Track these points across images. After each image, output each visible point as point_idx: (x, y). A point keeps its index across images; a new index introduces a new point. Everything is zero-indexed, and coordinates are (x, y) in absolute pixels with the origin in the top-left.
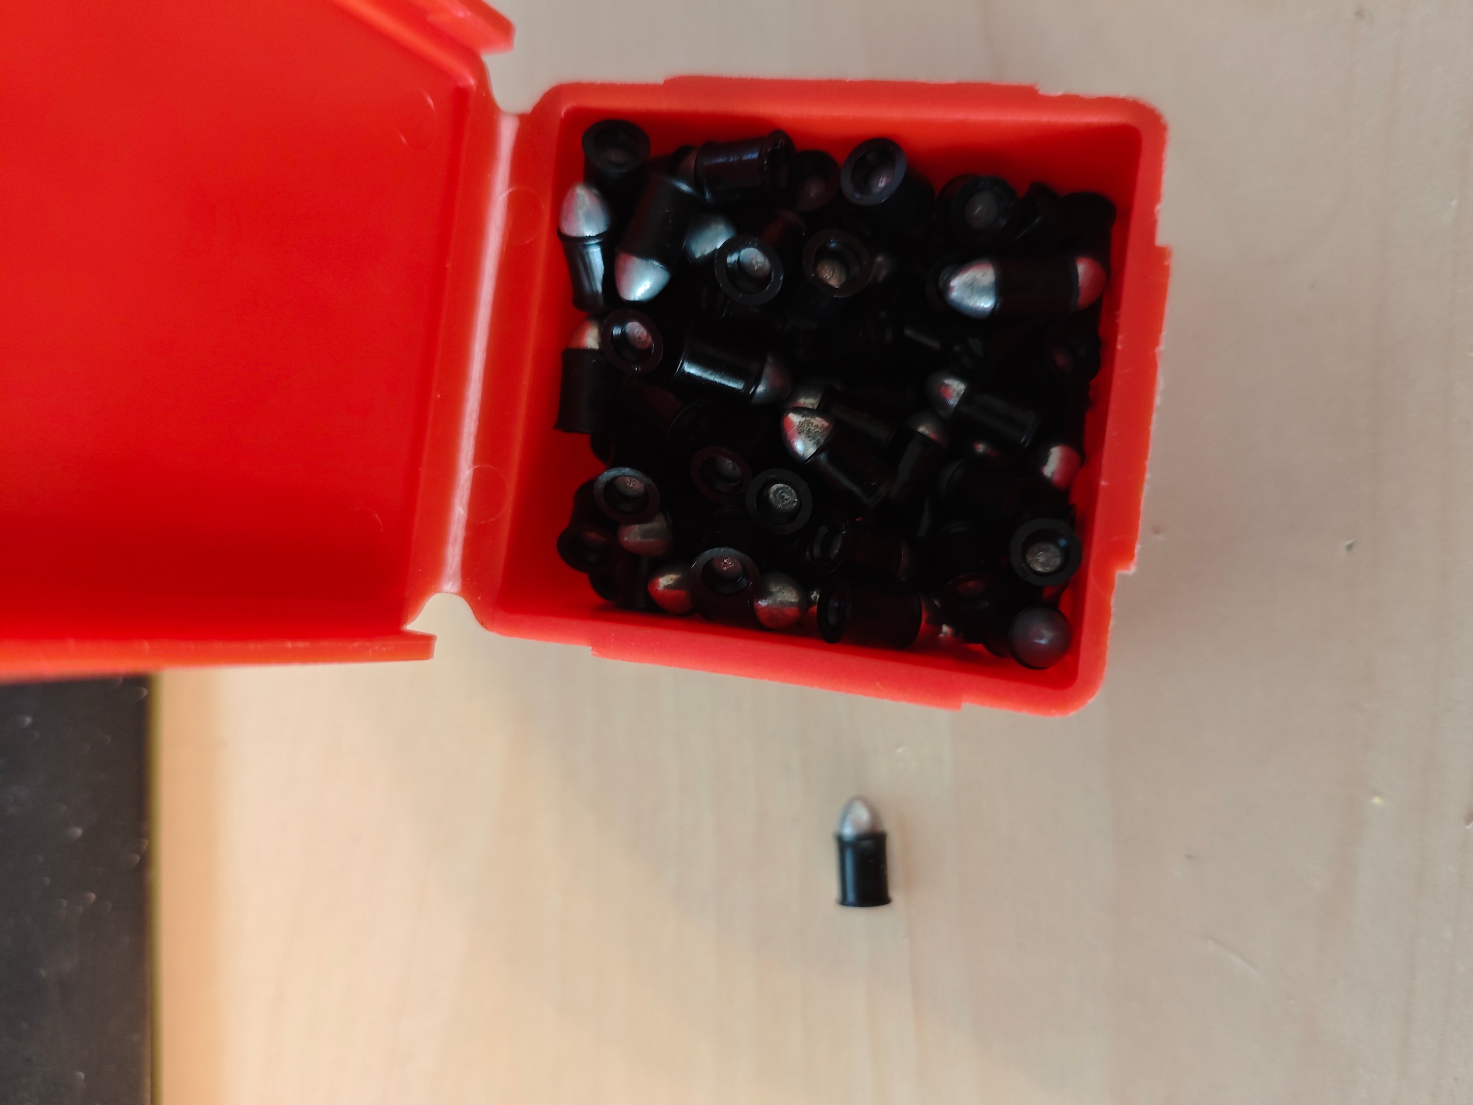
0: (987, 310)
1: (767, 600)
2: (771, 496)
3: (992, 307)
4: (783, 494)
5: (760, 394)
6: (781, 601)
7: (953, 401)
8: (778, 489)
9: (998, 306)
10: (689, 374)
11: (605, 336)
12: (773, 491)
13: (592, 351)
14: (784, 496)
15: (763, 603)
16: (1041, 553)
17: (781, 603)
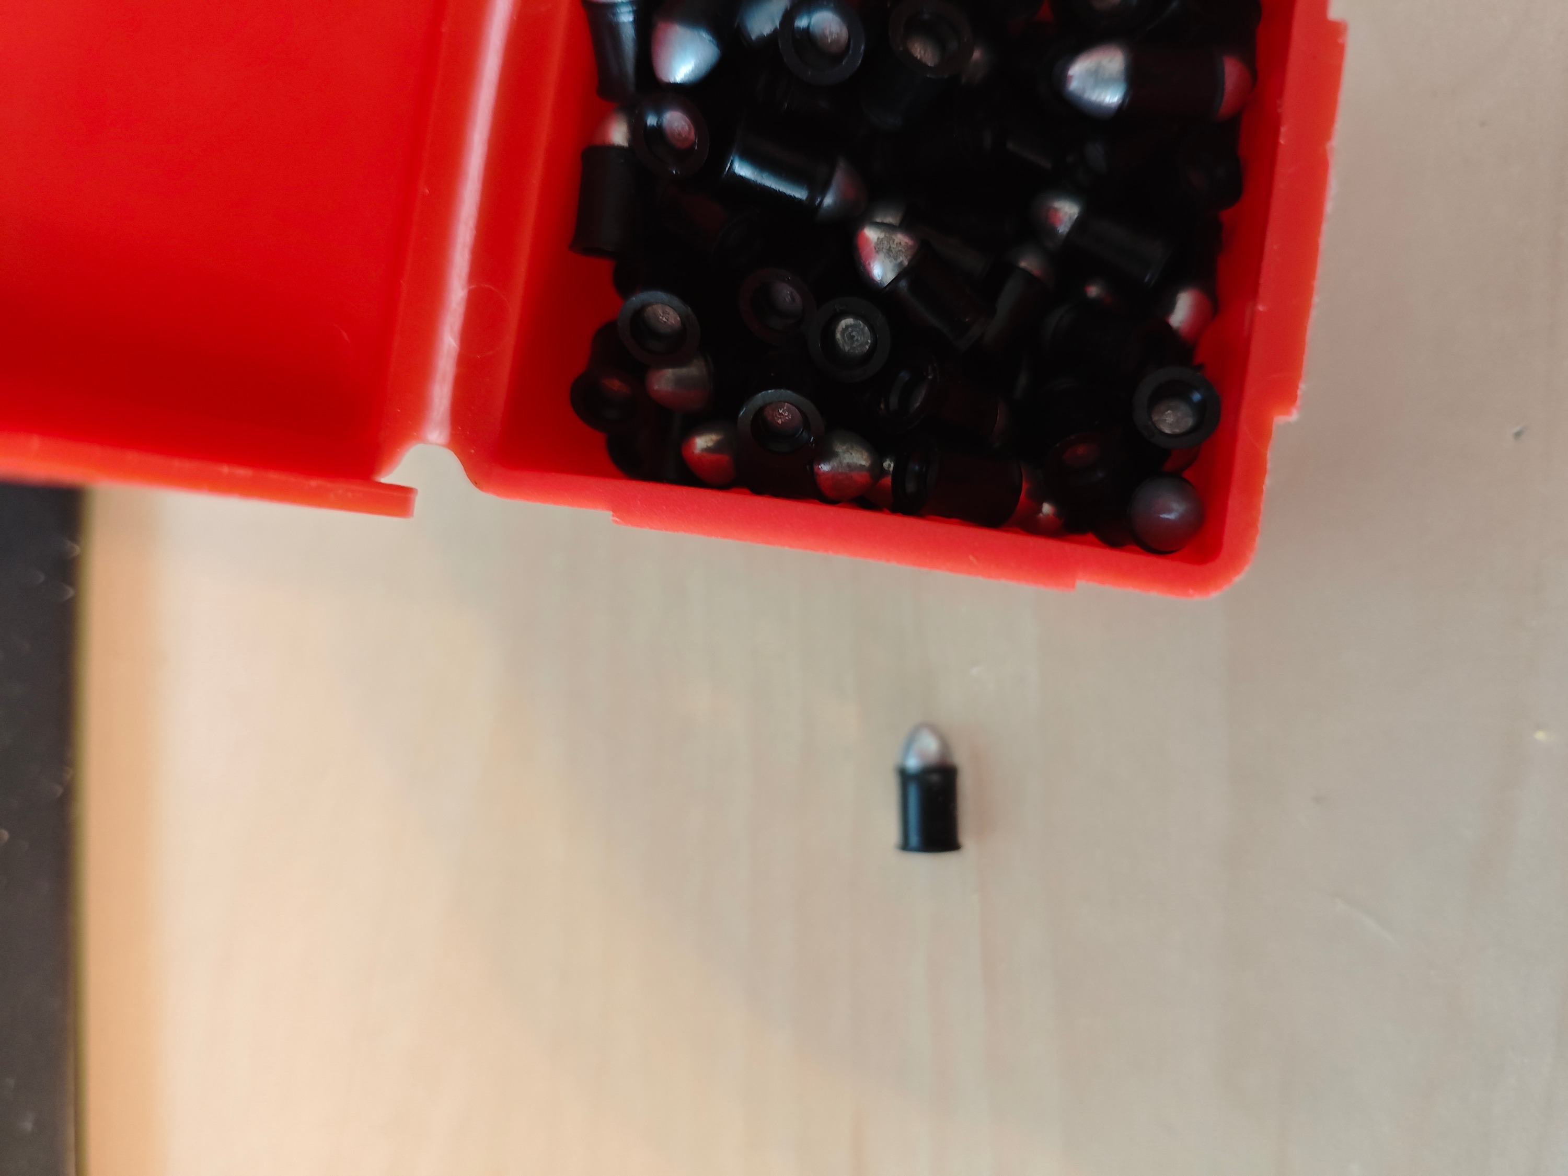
0: (1113, 106)
1: (831, 463)
2: (838, 336)
3: (1120, 102)
4: (854, 333)
5: (829, 206)
6: (848, 463)
7: (1063, 228)
8: (847, 327)
9: (1127, 100)
10: (741, 178)
11: (637, 129)
12: (841, 329)
13: (619, 148)
14: (854, 336)
15: (825, 468)
16: (1169, 412)
17: (849, 465)
